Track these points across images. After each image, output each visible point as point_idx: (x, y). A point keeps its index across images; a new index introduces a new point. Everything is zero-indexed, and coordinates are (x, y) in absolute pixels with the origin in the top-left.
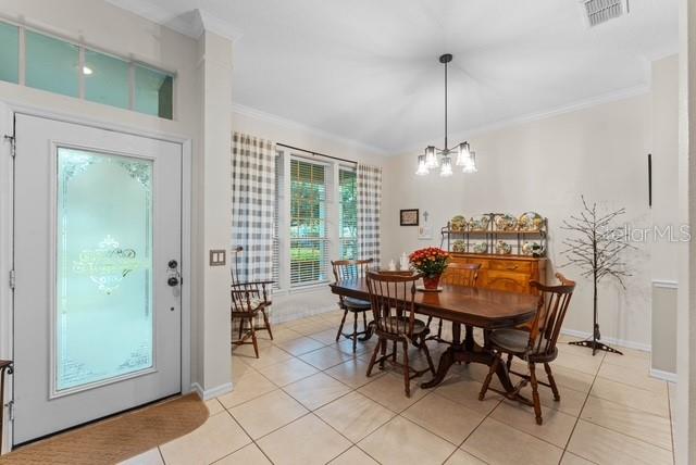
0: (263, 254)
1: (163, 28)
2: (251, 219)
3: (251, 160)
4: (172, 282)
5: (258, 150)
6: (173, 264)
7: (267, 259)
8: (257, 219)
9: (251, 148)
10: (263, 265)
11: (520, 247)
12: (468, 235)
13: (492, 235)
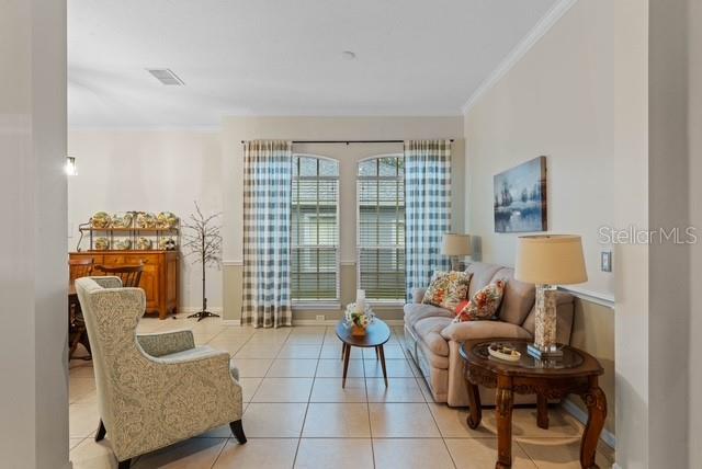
11: (158, 242)
12: (112, 232)
13: (135, 232)
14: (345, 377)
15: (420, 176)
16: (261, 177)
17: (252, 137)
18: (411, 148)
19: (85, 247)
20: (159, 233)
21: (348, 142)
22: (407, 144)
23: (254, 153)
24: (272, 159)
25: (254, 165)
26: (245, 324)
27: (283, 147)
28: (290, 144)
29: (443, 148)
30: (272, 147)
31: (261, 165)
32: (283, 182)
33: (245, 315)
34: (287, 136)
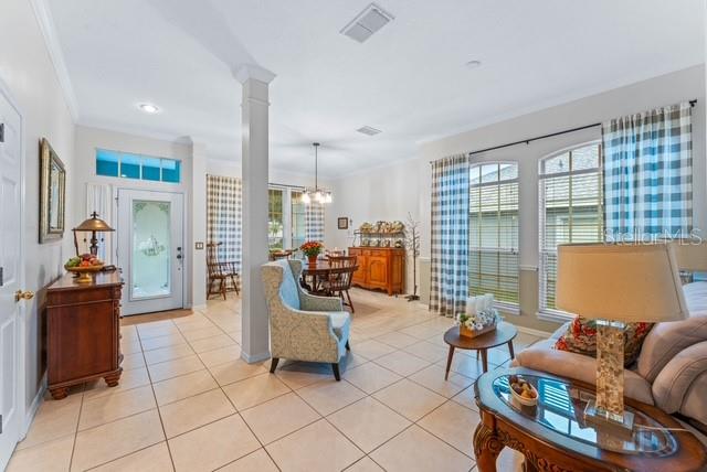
0: (236, 246)
1: (175, 143)
2: (228, 226)
3: (228, 191)
4: (179, 257)
5: (233, 185)
6: (179, 249)
7: (239, 250)
8: (232, 226)
9: (228, 185)
10: (236, 253)
11: (393, 242)
12: (370, 235)
13: (381, 235)
14: (448, 370)
15: (630, 162)
16: (444, 188)
17: (438, 157)
18: (614, 129)
19: (358, 244)
20: (393, 235)
21: (527, 142)
22: (608, 125)
23: (439, 170)
24: (453, 172)
25: (439, 180)
26: (433, 311)
27: (462, 160)
28: (467, 156)
29: (676, 115)
30: (453, 161)
31: (445, 179)
32: (461, 191)
33: (433, 303)
34: (465, 150)
